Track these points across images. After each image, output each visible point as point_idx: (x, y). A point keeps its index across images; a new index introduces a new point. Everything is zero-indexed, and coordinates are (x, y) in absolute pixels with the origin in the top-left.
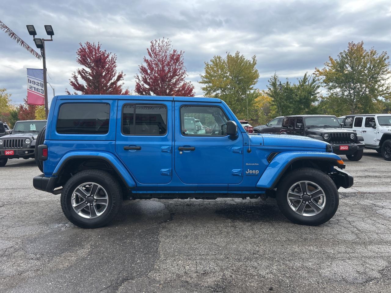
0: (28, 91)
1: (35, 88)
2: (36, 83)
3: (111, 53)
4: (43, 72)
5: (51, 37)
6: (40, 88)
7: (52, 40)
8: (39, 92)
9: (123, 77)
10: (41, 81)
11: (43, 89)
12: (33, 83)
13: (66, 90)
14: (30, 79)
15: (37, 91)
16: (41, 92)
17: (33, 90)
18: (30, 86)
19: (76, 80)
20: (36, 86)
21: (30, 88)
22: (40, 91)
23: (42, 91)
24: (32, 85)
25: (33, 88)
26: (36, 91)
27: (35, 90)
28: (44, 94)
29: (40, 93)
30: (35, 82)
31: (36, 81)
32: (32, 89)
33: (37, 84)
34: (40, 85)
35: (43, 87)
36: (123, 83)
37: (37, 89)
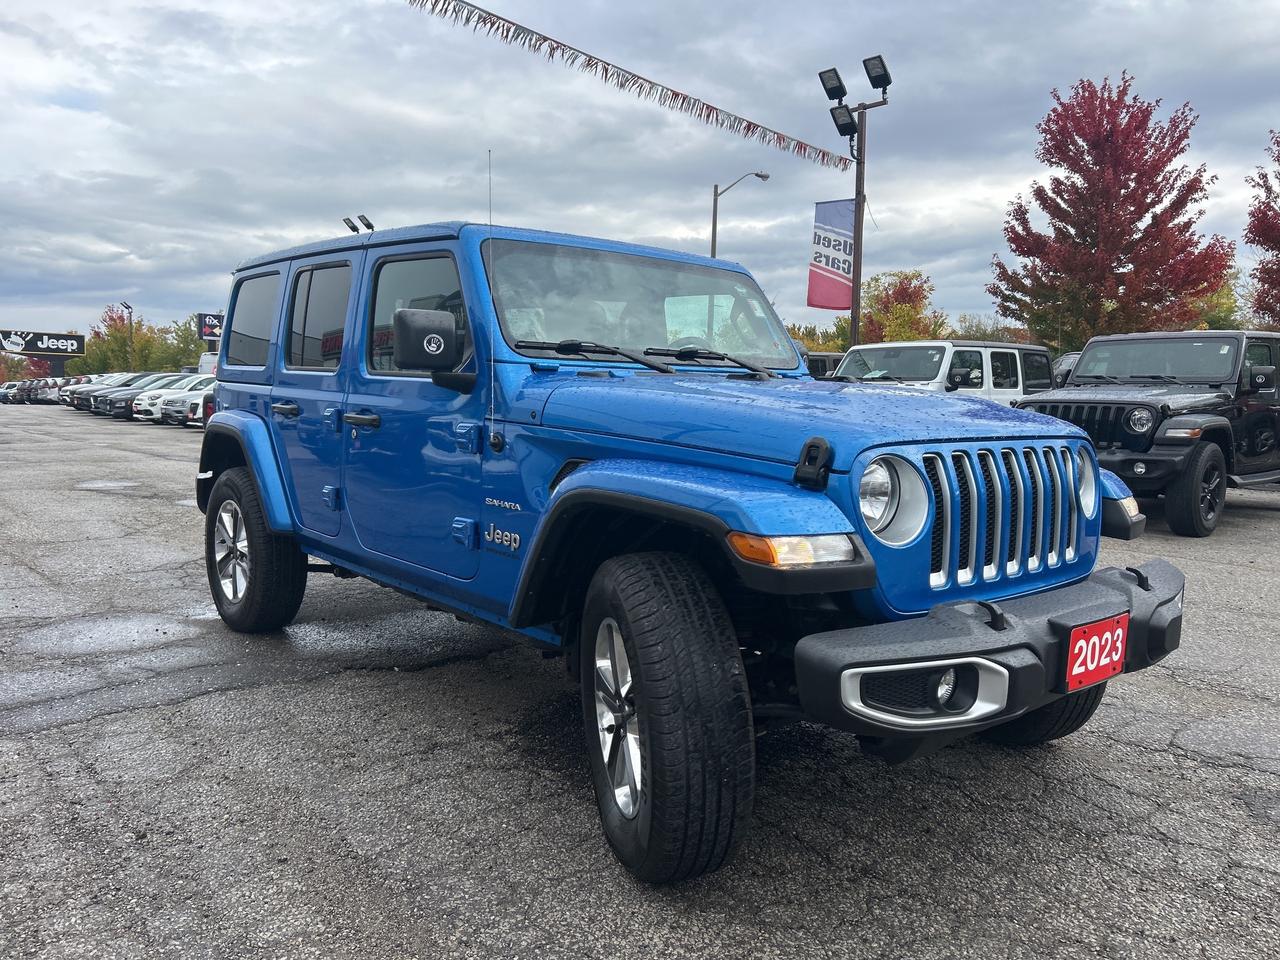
0: (813, 269)
1: (827, 258)
2: (833, 243)
3: (1157, 102)
4: (853, 207)
5: (884, 92)
6: (841, 256)
7: (884, 102)
8: (838, 268)
9: (1206, 187)
10: (847, 235)
11: (851, 259)
12: (824, 244)
13: (995, 261)
14: (820, 232)
15: (833, 266)
16: (844, 269)
17: (823, 264)
18: (816, 253)
19: (1024, 222)
20: (831, 253)
21: (815, 260)
22: (841, 265)
23: (846, 267)
24: (822, 249)
25: (823, 260)
26: (830, 268)
27: (827, 264)
28: (851, 276)
29: (841, 272)
30: (830, 241)
31: (833, 237)
32: (820, 261)
33: (834, 247)
34: (842, 247)
35: (850, 254)
36: (1201, 213)
37: (834, 259)
